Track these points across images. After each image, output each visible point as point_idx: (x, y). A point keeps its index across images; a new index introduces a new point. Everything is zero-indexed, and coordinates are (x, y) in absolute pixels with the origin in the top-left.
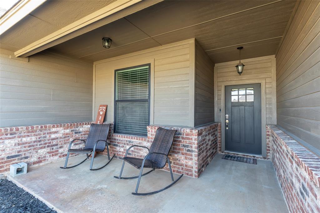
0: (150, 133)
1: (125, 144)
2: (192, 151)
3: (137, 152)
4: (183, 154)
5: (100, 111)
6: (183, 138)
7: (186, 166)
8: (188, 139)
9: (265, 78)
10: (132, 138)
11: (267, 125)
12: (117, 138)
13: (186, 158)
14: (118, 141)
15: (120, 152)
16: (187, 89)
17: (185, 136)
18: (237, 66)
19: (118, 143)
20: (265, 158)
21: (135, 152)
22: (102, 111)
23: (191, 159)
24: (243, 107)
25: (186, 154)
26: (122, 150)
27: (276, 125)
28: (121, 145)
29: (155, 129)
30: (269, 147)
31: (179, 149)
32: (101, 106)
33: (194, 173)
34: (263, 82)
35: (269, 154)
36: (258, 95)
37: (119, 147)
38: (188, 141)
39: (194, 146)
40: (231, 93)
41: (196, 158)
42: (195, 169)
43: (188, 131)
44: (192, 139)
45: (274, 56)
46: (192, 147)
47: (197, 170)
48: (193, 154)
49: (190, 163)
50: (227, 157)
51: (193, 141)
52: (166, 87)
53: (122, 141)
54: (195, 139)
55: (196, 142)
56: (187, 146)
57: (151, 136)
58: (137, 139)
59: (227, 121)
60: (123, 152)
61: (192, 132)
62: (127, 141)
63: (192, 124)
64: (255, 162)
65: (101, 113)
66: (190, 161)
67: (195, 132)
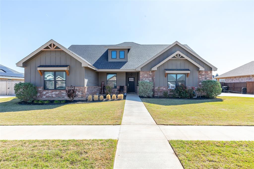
16: (124, 79)
17: (124, 87)
24: (131, 82)
27: (137, 85)
29: (119, 86)
32: (102, 82)
34: (135, 77)
35: (136, 92)
56: (125, 89)
58: (114, 89)
59: (128, 86)
65: (103, 84)
66: (125, 91)
67: (126, 86)
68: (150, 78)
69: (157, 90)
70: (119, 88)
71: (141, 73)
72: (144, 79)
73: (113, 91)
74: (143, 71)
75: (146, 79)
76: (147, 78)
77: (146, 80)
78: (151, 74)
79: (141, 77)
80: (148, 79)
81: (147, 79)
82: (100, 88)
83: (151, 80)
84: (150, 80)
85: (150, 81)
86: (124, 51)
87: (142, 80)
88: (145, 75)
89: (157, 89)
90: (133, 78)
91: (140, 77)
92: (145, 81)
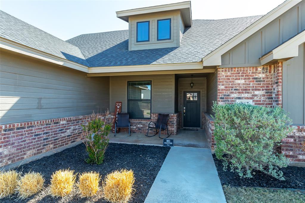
0: (153, 117)
1: (136, 124)
2: (174, 124)
3: (145, 128)
4: (170, 126)
5: (117, 106)
6: (170, 118)
7: (171, 131)
8: (172, 118)
9: (202, 89)
10: (142, 121)
11: (203, 112)
12: (131, 121)
13: (171, 127)
14: (132, 123)
15: (133, 129)
16: (171, 95)
17: (171, 117)
18: (191, 84)
19: (132, 124)
20: (201, 129)
21: (143, 128)
22: (119, 105)
23: (174, 127)
24: (192, 103)
25: (171, 125)
26: (135, 127)
27: (206, 112)
28: (134, 125)
29: (156, 115)
30: (203, 123)
31: (168, 123)
32: (117, 102)
33: (175, 133)
34: (201, 91)
35: (203, 127)
36: (199, 96)
37: (133, 126)
38: (172, 119)
39: (175, 121)
40: (186, 96)
41: (176, 127)
42: (175, 131)
43: (172, 115)
44: (174, 118)
45: (206, 78)
46: (174, 122)
47: (176, 132)
48: (175, 125)
49: (173, 129)
50: (185, 130)
51: (175, 119)
52: (161, 94)
53: (135, 122)
54: (175, 118)
55: (176, 119)
56: (172, 122)
57: (153, 119)
58: (145, 121)
59: (185, 111)
60: (135, 129)
61: (174, 115)
62: (138, 122)
63: (173, 112)
64: (197, 130)
65: (118, 107)
66: (173, 128)
67: (175, 115)
68: (257, 93)
69: (292, 140)
70: (156, 118)
71: (222, 74)
72: (233, 96)
73: (141, 126)
74: (230, 66)
75: (243, 95)
76: (246, 90)
77: (239, 98)
78: (262, 76)
79: (221, 87)
80: (249, 95)
81: (246, 95)
82: (112, 117)
83: (262, 98)
84: (255, 98)
85: (258, 103)
86: (170, 19)
87: (226, 98)
88: (239, 82)
89: (291, 137)
90: (196, 94)
91: (216, 87)
92: (238, 101)
